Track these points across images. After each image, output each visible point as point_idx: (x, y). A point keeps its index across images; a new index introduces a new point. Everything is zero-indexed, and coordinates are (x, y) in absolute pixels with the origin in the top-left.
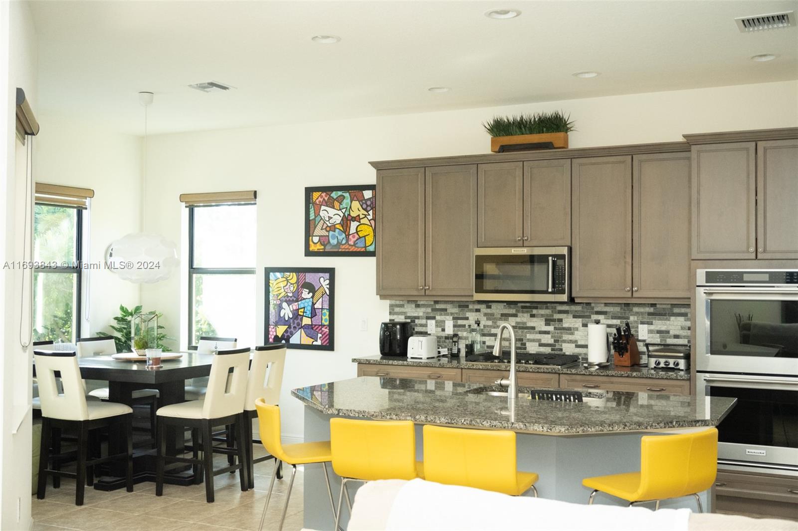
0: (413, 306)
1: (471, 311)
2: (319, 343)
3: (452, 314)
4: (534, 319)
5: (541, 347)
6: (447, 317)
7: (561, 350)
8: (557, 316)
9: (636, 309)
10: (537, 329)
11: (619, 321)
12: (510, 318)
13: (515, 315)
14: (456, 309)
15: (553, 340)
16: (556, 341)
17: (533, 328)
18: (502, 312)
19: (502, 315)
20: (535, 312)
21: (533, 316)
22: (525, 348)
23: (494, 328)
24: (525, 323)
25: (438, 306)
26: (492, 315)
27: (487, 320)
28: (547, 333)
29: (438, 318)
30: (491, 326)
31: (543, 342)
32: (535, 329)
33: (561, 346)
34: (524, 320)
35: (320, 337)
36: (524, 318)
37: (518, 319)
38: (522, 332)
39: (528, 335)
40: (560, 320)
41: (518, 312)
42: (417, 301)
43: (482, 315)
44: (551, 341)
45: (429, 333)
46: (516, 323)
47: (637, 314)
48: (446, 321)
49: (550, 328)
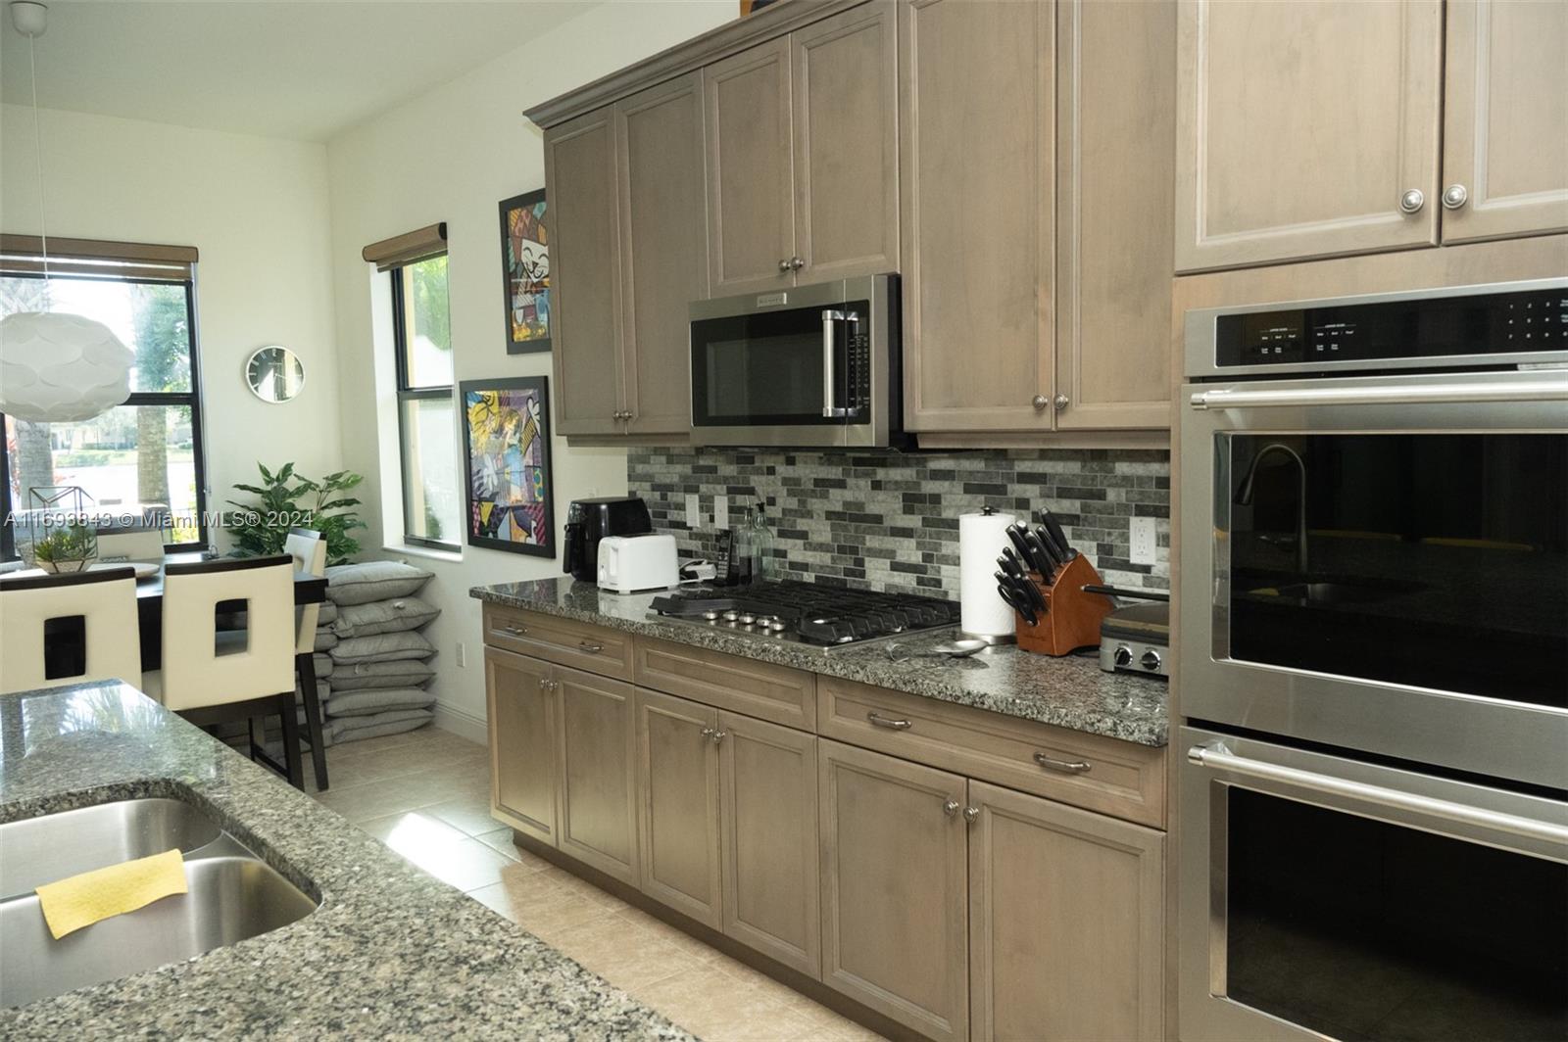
0: (663, 459)
1: (758, 472)
2: (532, 540)
3: (725, 480)
4: (881, 495)
5: (895, 573)
6: (718, 487)
7: (938, 583)
8: (929, 487)
9: (1122, 468)
10: (887, 523)
11: (1078, 503)
12: (831, 490)
13: (841, 484)
14: (732, 467)
15: (920, 553)
16: (927, 558)
17: (878, 519)
18: (815, 476)
19: (818, 482)
20: (881, 474)
21: (877, 485)
22: (862, 574)
23: (802, 517)
24: (860, 506)
25: (703, 462)
26: (797, 481)
27: (789, 495)
28: (907, 533)
29: (703, 488)
30: (796, 511)
31: (901, 558)
32: (881, 523)
33: (939, 571)
34: (861, 497)
35: (535, 528)
36: (858, 490)
37: (848, 495)
38: (857, 528)
39: (868, 537)
40: (936, 499)
41: (849, 475)
42: (669, 448)
43: (780, 484)
44: (916, 558)
45: (689, 525)
46: (846, 504)
47: (1126, 480)
48: (716, 497)
49: (914, 521)
